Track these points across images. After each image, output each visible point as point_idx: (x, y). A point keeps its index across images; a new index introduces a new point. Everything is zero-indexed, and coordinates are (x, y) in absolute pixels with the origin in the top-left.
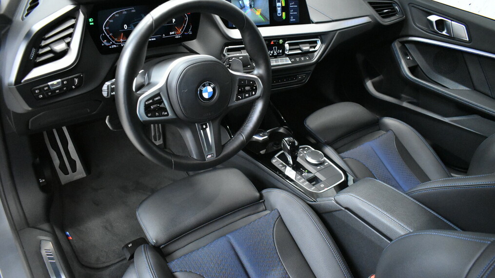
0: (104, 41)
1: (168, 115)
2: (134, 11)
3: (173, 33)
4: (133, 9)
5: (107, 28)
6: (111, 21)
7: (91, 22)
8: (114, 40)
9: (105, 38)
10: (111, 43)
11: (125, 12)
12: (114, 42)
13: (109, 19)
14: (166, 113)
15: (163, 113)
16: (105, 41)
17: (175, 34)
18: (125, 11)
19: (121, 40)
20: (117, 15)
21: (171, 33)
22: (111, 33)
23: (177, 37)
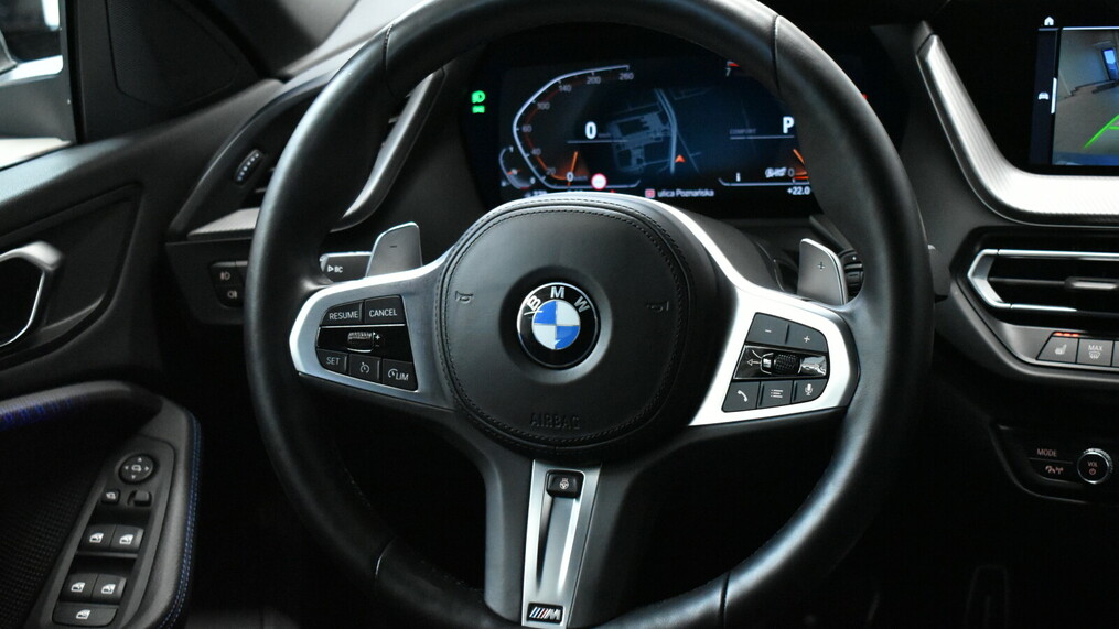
0: (509, 170)
1: (413, 384)
2: (627, 76)
3: (780, 172)
4: (624, 70)
5: (527, 129)
6: (544, 106)
7: (478, 104)
8: (542, 172)
9: (515, 160)
10: (533, 181)
11: (597, 80)
12: (542, 179)
13: (538, 99)
14: (405, 377)
15: (392, 372)
16: (515, 172)
17: (786, 178)
18: (597, 74)
19: (570, 176)
20: (566, 88)
21: (770, 173)
22: (536, 147)
23: (796, 191)
